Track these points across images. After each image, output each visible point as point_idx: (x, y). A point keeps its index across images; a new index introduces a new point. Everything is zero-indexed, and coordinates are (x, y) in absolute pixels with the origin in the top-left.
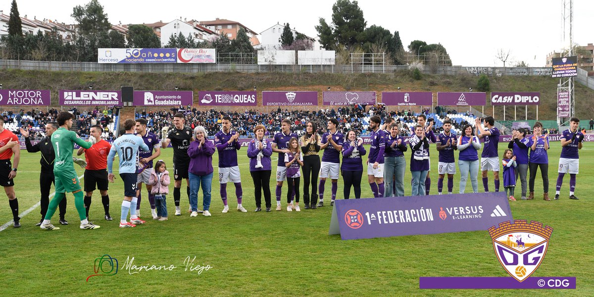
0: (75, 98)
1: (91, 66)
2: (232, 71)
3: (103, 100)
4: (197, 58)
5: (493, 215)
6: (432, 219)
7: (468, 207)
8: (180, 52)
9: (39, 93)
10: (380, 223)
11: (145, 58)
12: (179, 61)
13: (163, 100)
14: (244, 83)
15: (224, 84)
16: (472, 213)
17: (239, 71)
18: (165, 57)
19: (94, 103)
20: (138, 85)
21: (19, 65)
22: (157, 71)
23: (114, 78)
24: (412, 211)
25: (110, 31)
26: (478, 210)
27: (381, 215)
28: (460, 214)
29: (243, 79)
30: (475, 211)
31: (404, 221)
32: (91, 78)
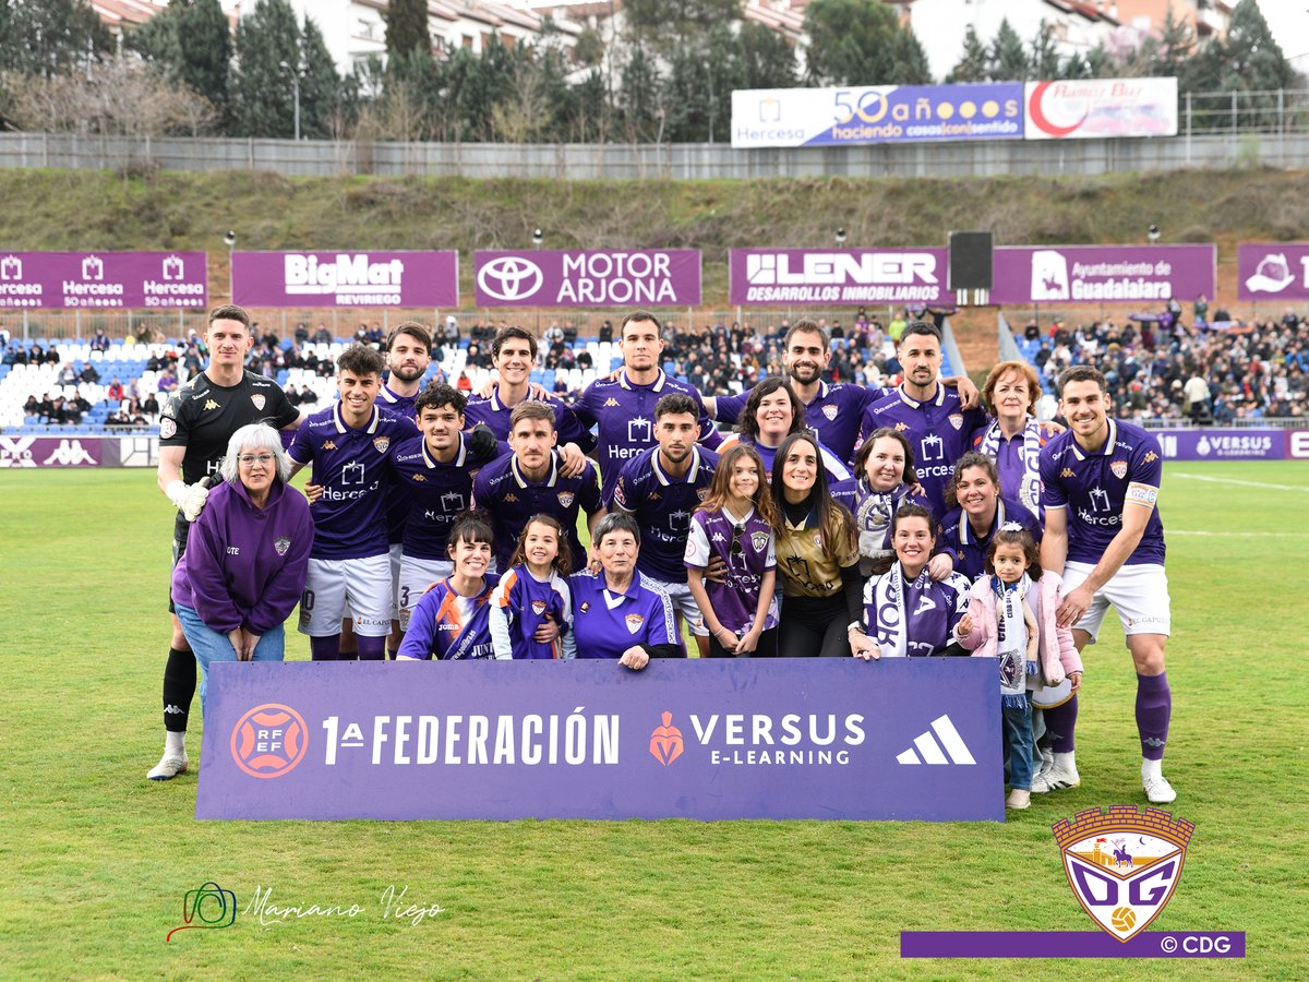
0: (785, 277)
1: (706, 157)
2: (1243, 165)
3: (885, 285)
4: (1103, 117)
5: (907, 758)
6: (612, 758)
7: (796, 719)
8: (1037, 95)
9: (662, 261)
10: (376, 759)
11: (905, 125)
12: (1033, 132)
13: (1103, 279)
14: (1297, 210)
15: (1215, 218)
16: (806, 745)
17: (1270, 162)
18: (979, 118)
19: (851, 294)
20: (883, 225)
21: (456, 160)
22: (948, 171)
23: (792, 200)
24: (527, 720)
25: (736, 27)
26: (842, 731)
27: (389, 729)
28: (748, 745)
29: (1291, 193)
30: (822, 733)
31: (484, 760)
32: (709, 202)
